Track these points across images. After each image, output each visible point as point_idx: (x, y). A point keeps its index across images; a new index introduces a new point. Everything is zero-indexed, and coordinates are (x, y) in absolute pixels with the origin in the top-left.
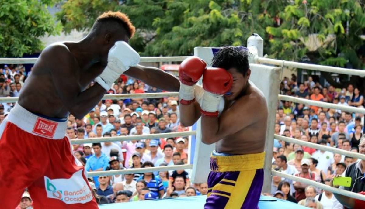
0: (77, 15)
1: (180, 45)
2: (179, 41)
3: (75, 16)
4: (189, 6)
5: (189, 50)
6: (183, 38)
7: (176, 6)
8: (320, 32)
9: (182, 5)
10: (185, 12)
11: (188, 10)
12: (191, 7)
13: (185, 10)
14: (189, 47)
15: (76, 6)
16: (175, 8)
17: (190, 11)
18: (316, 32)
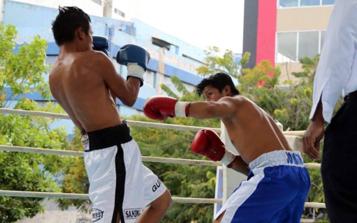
0: (76, 187)
1: (177, 215)
2: (176, 211)
3: (74, 189)
4: (187, 178)
5: (186, 218)
6: (180, 208)
7: (173, 177)
8: (315, 200)
9: (179, 176)
10: (182, 182)
11: (185, 180)
12: (188, 178)
13: (182, 180)
14: (185, 215)
15: (76, 179)
16: (173, 179)
17: (187, 181)
18: (311, 201)
